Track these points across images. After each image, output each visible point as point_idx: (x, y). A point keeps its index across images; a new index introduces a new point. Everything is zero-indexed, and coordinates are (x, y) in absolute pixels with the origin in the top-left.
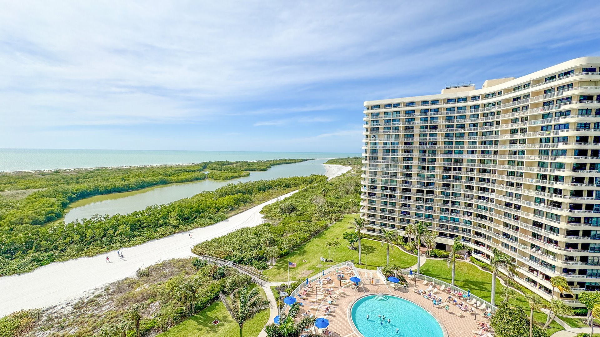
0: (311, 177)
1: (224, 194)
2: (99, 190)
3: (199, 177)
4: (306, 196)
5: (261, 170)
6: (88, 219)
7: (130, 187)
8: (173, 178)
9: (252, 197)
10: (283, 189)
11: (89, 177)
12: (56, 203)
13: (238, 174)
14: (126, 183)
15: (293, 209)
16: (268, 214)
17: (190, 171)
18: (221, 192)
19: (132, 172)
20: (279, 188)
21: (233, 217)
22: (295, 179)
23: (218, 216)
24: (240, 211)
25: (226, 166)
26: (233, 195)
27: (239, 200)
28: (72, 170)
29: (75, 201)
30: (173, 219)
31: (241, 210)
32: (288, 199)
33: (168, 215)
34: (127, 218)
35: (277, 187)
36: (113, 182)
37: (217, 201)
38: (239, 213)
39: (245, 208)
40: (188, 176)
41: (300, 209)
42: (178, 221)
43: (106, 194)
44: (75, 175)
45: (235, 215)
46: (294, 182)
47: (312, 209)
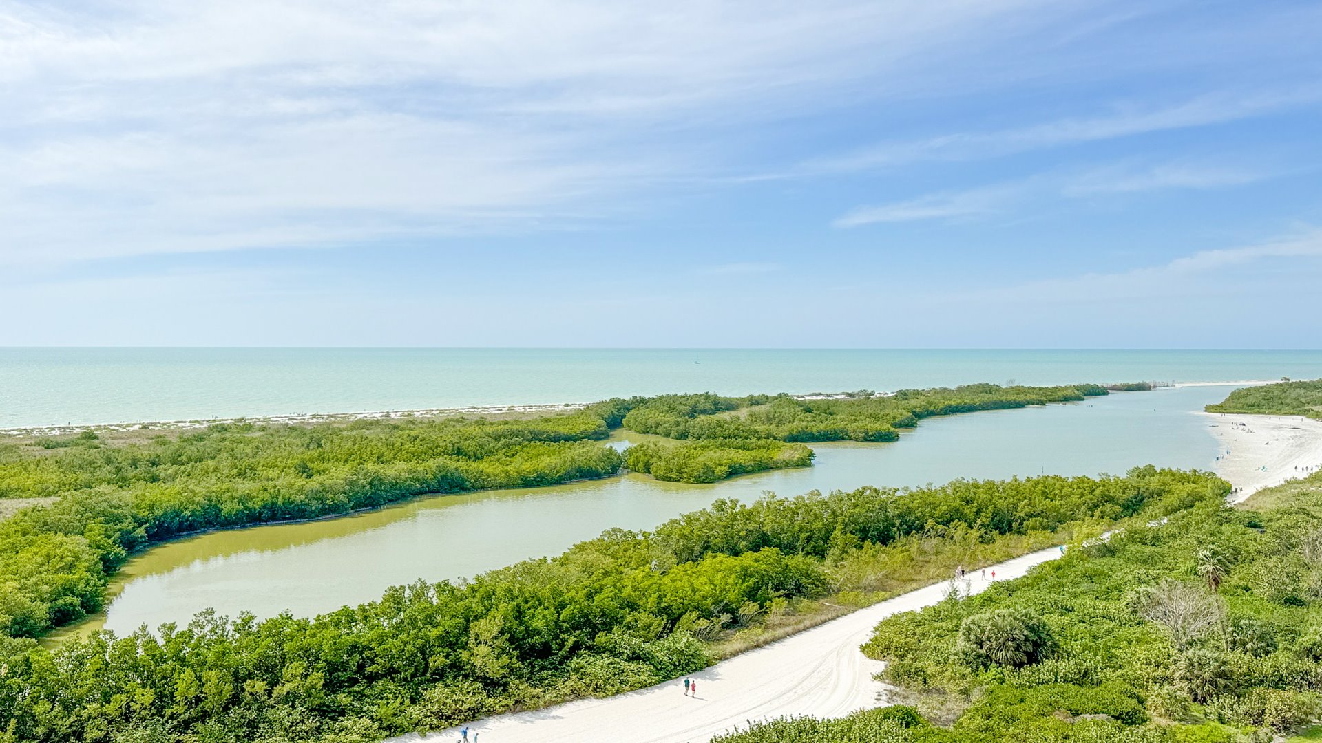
0: (1133, 482)
1: (697, 549)
2: (220, 510)
3: (592, 464)
4: (1110, 582)
5: (865, 440)
6: (182, 627)
7: (329, 502)
8: (489, 468)
9: (825, 568)
10: (982, 540)
11: (190, 459)
12: (85, 556)
13: (757, 454)
14: (314, 484)
15: (1035, 644)
16: (907, 661)
17: (556, 439)
18: (684, 536)
19: (337, 441)
20: (959, 534)
21: (735, 660)
22: (1045, 487)
23: (671, 652)
24: (768, 635)
25: (703, 417)
26: (736, 553)
27: (764, 579)
28: (136, 428)
29: (141, 552)
30: (484, 649)
31: (774, 627)
32: (1009, 589)
33: (466, 629)
34: (314, 635)
35: (946, 523)
36: (268, 479)
37: (666, 580)
38: (766, 643)
39: (792, 619)
40: (548, 460)
41: (1078, 649)
42: (505, 659)
43: (244, 527)
44: (146, 449)
45: (747, 649)
46: (1042, 504)
47: (1141, 652)
